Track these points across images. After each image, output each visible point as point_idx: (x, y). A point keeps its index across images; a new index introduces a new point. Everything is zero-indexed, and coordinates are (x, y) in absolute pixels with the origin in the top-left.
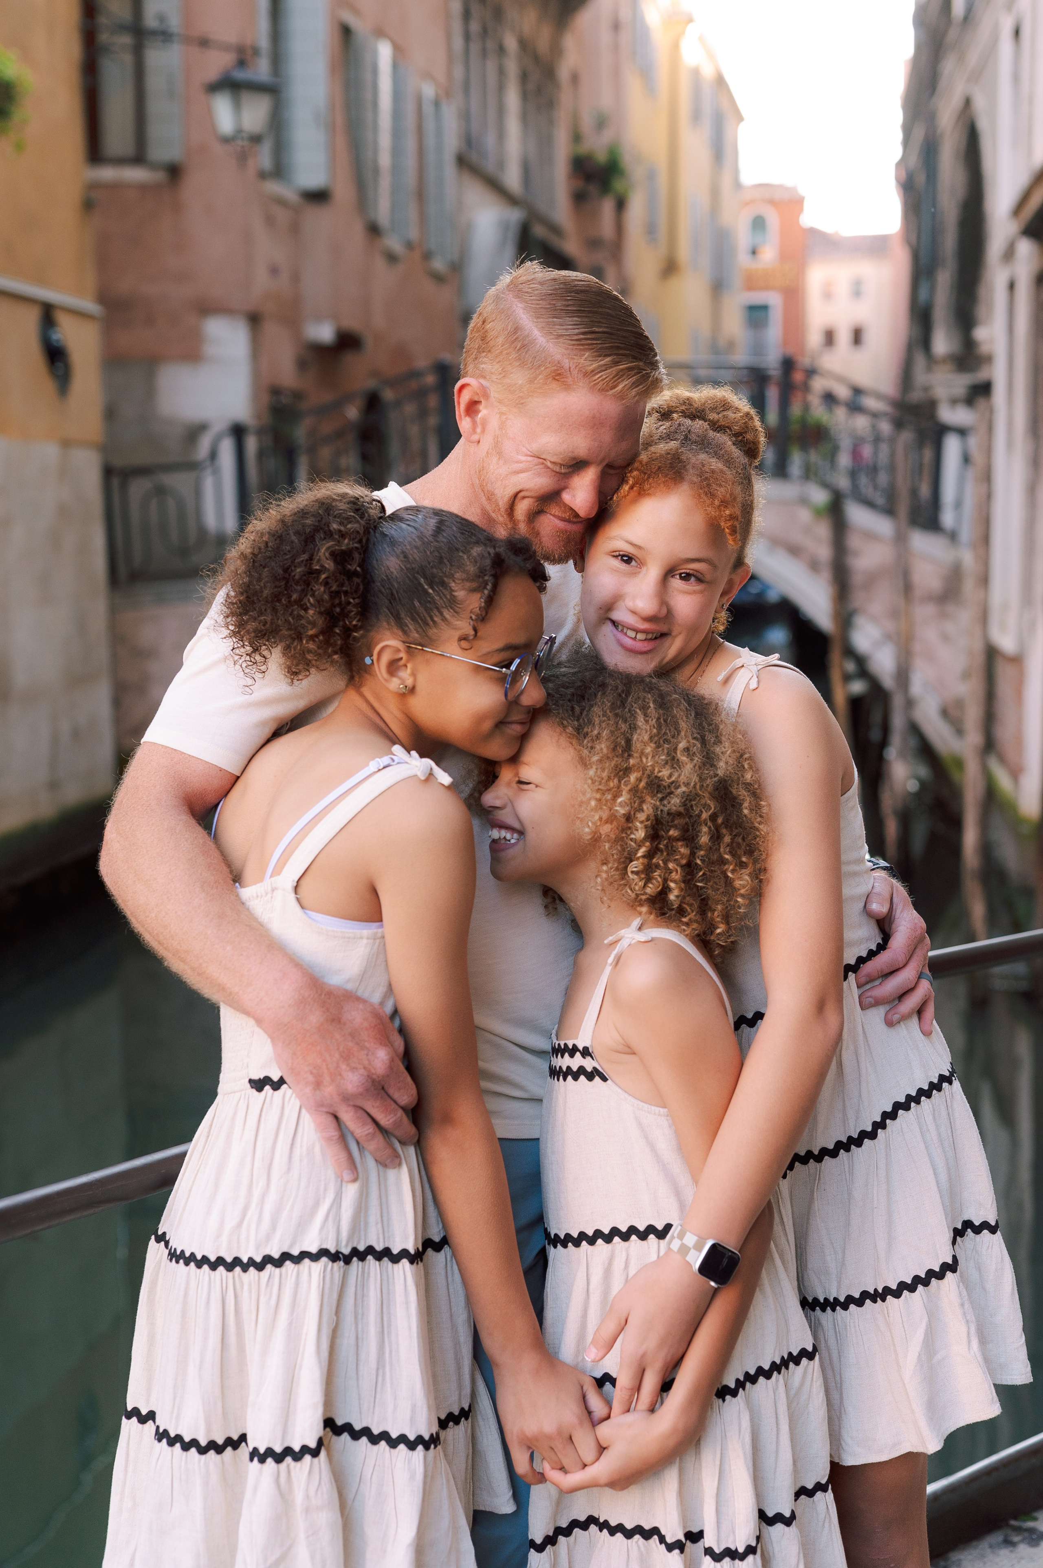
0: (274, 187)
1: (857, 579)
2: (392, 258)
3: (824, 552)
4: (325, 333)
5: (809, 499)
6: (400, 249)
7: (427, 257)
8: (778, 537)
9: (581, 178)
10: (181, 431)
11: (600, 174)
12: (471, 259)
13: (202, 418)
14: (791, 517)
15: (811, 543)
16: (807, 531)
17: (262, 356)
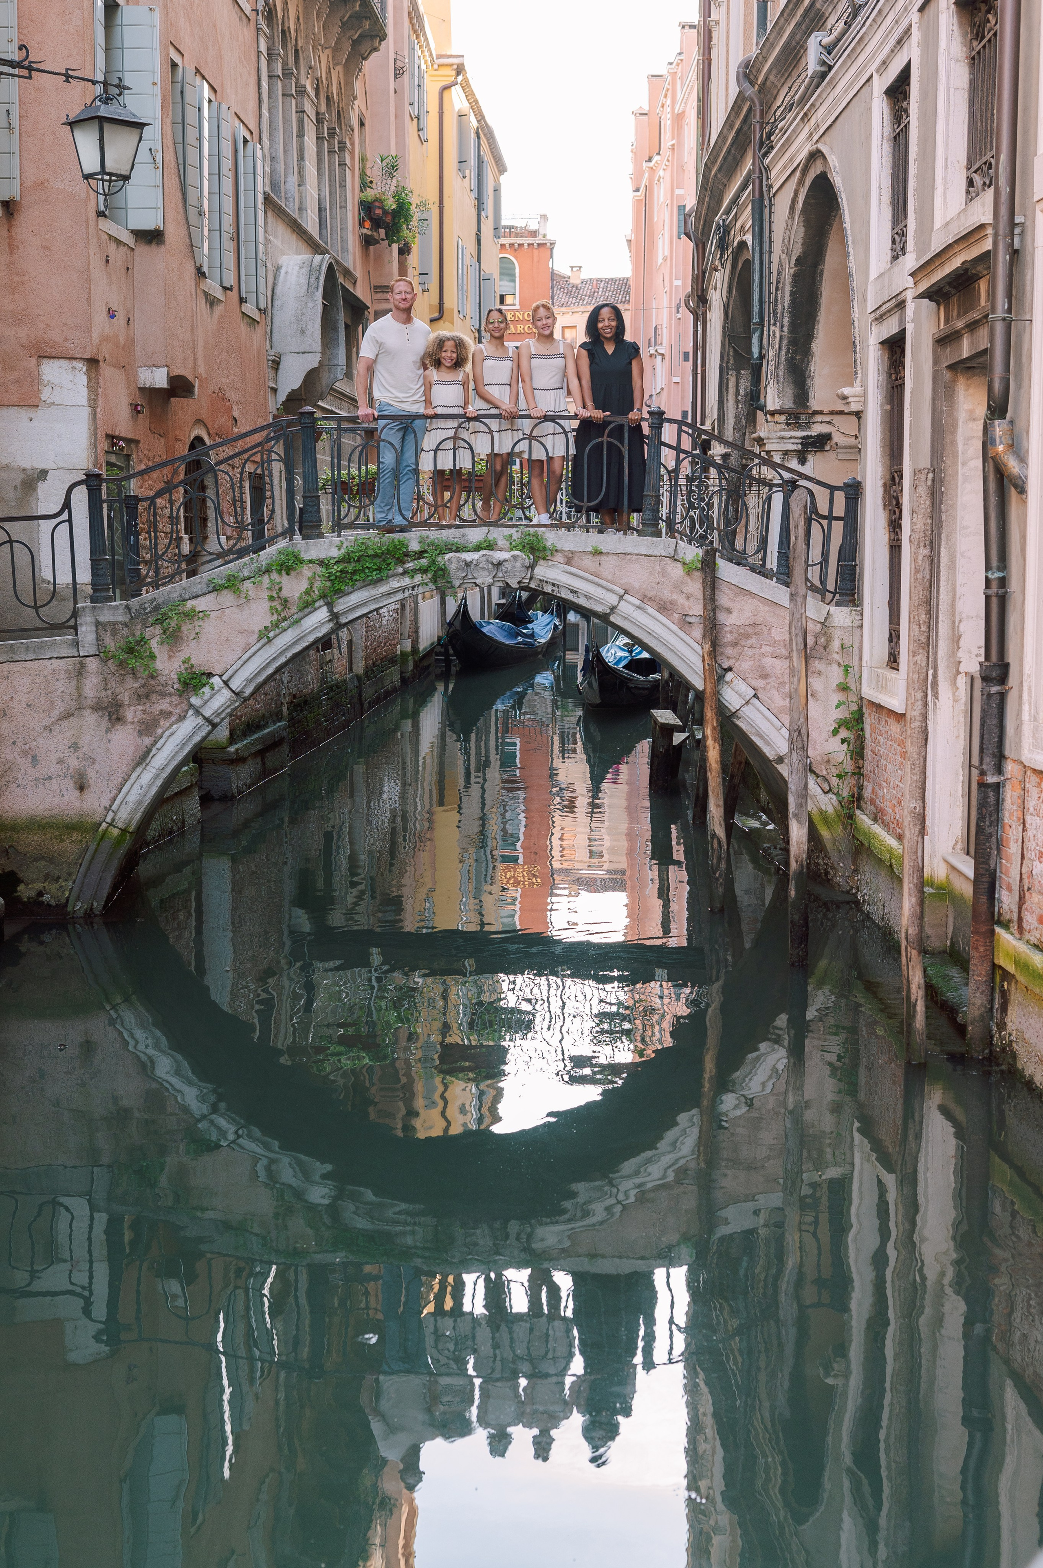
0: (106, 225)
1: (728, 638)
2: (212, 302)
3: (696, 609)
4: (159, 379)
5: (680, 556)
6: (218, 293)
7: (242, 300)
8: (651, 594)
9: (368, 224)
10: (18, 479)
11: (389, 219)
12: (277, 303)
13: (41, 466)
14: (663, 573)
15: (681, 600)
16: (678, 587)
17: (100, 402)
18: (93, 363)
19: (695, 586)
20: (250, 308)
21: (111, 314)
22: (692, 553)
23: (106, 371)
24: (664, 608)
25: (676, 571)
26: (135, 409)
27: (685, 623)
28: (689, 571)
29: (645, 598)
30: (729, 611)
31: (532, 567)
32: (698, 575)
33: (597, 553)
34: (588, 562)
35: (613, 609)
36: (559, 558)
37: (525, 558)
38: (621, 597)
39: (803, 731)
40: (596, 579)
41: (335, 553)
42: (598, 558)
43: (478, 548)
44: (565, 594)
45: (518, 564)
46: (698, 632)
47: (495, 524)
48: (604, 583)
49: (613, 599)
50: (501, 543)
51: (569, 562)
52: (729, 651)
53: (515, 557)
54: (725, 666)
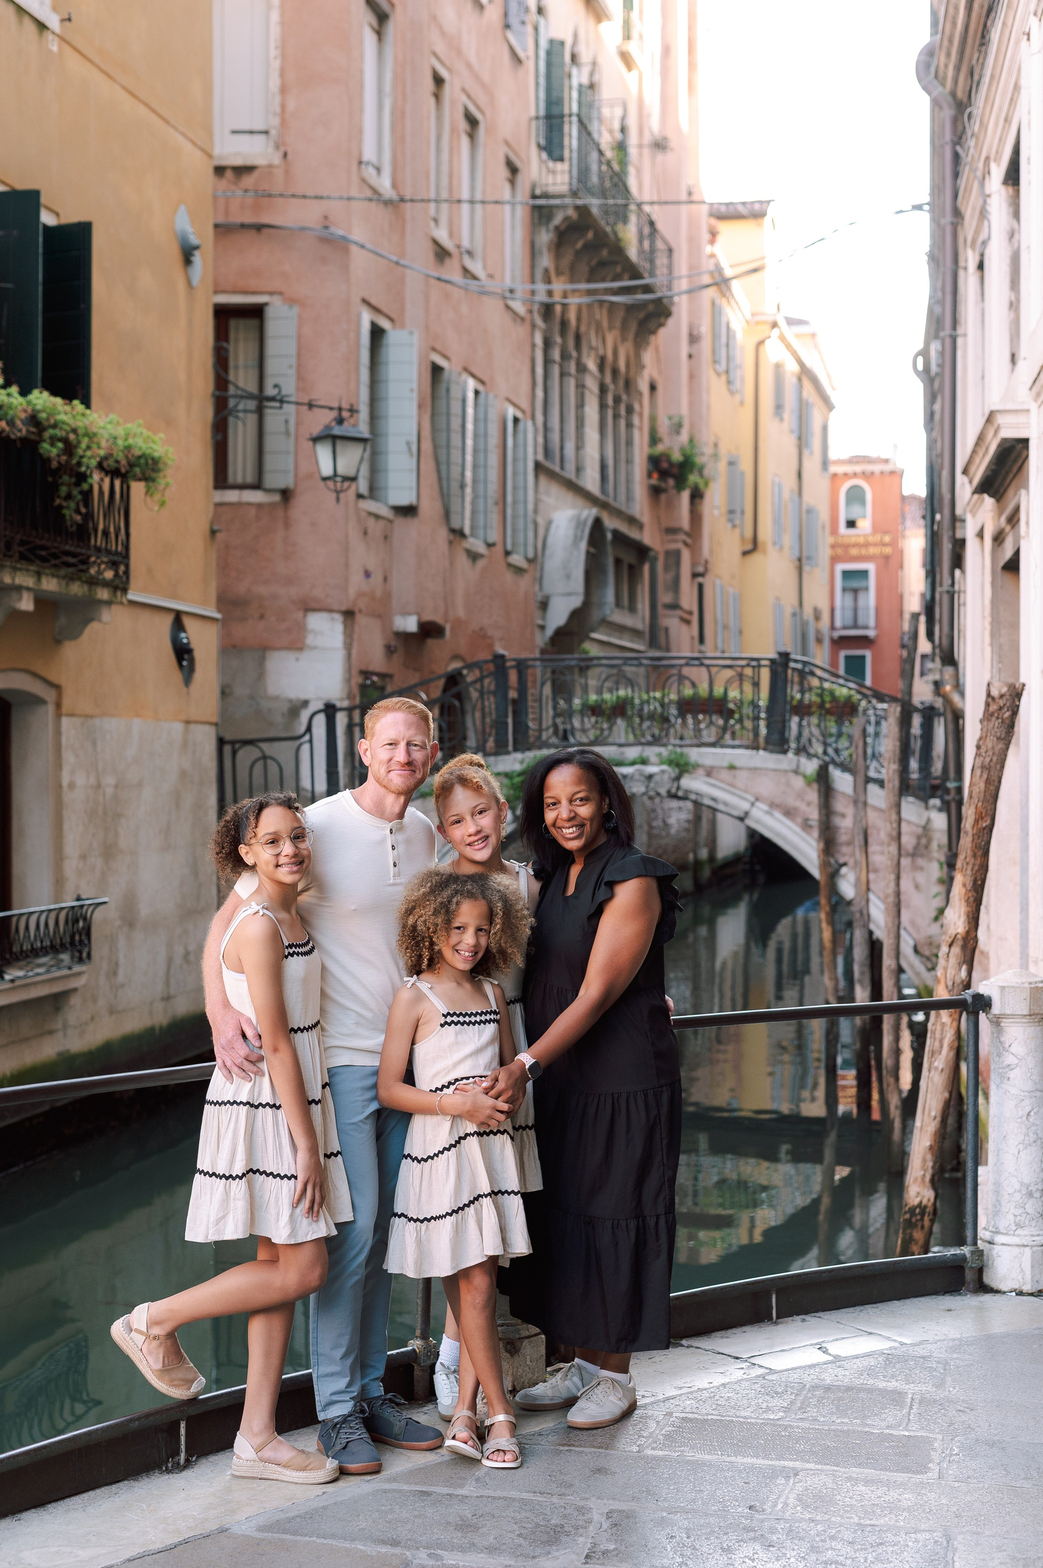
0: (366, 505)
1: (843, 838)
2: (474, 557)
3: (814, 814)
4: (411, 625)
5: (802, 769)
6: (481, 549)
7: (507, 553)
8: (778, 801)
9: (655, 475)
10: (285, 707)
11: (675, 471)
12: (548, 552)
13: (303, 696)
14: (788, 784)
15: (802, 806)
16: (800, 796)
17: (355, 645)
18: (349, 615)
19: (813, 795)
20: (517, 559)
21: (367, 574)
22: (811, 767)
23: (362, 620)
24: (789, 813)
25: (798, 783)
26: (390, 650)
27: (806, 825)
28: (809, 782)
29: (773, 805)
30: (843, 816)
31: (678, 778)
32: (815, 786)
33: (732, 768)
34: (725, 775)
35: (747, 814)
36: (701, 772)
37: (671, 771)
38: (753, 804)
39: (865, 912)
40: (731, 789)
41: (518, 767)
42: (733, 772)
43: (633, 763)
44: (707, 801)
45: (666, 777)
46: (816, 833)
47: (649, 744)
48: (738, 792)
49: (745, 806)
50: (653, 759)
51: (709, 774)
52: (845, 849)
53: (663, 772)
54: (842, 861)
